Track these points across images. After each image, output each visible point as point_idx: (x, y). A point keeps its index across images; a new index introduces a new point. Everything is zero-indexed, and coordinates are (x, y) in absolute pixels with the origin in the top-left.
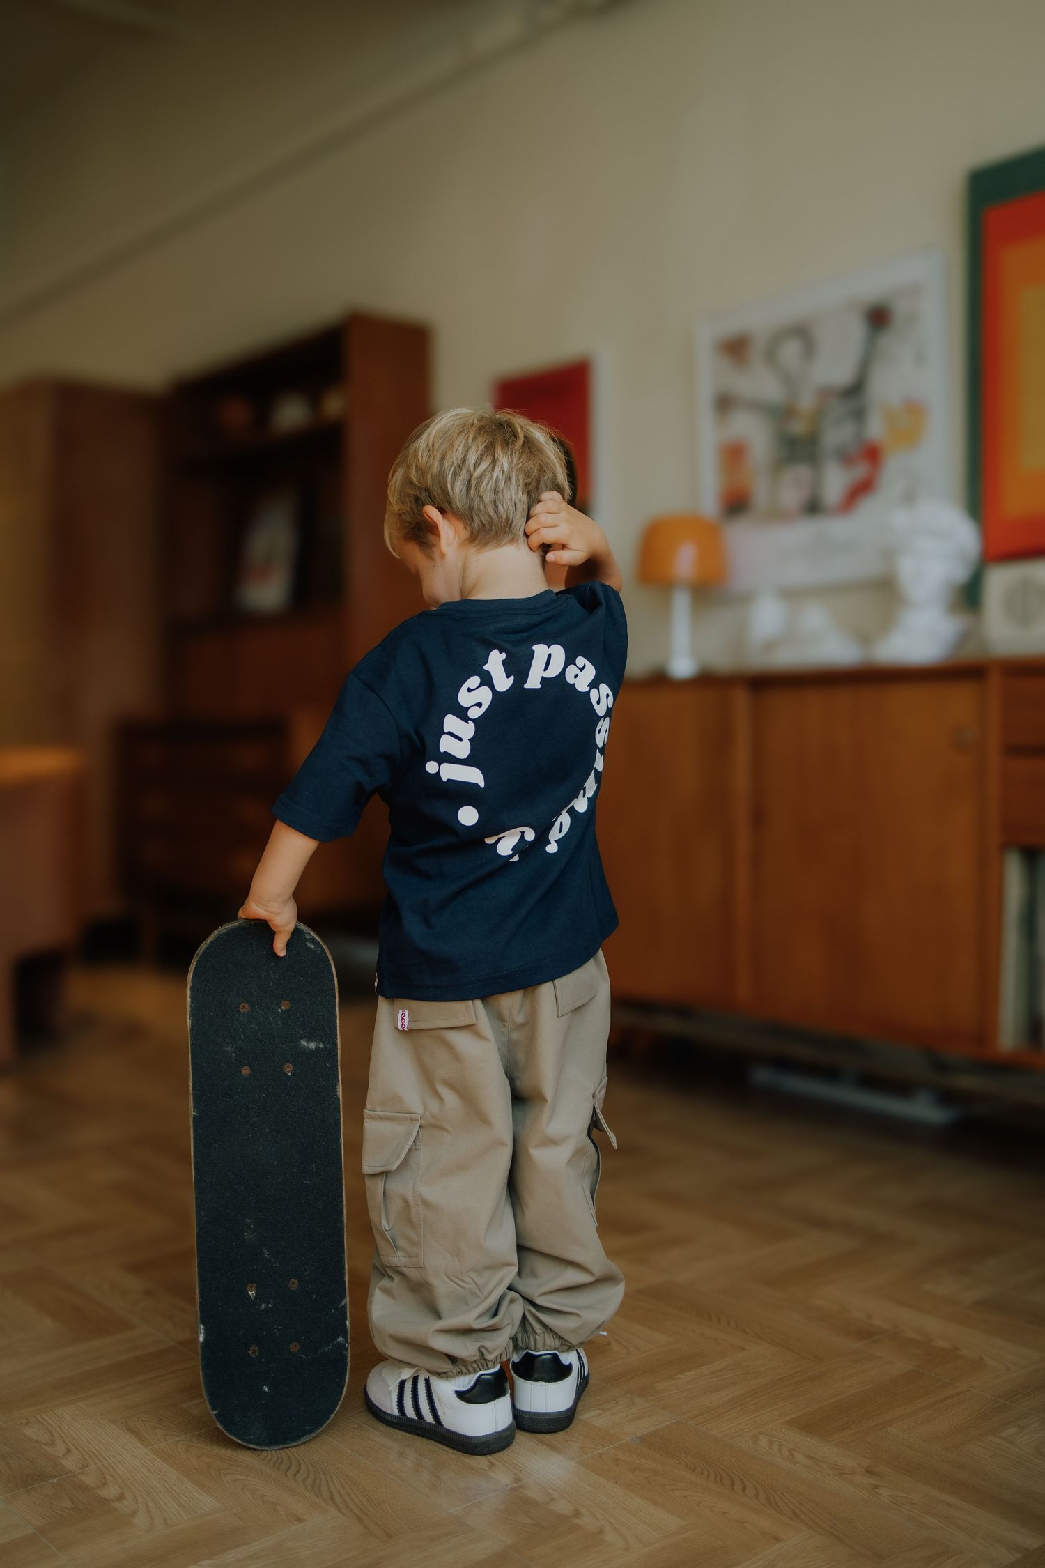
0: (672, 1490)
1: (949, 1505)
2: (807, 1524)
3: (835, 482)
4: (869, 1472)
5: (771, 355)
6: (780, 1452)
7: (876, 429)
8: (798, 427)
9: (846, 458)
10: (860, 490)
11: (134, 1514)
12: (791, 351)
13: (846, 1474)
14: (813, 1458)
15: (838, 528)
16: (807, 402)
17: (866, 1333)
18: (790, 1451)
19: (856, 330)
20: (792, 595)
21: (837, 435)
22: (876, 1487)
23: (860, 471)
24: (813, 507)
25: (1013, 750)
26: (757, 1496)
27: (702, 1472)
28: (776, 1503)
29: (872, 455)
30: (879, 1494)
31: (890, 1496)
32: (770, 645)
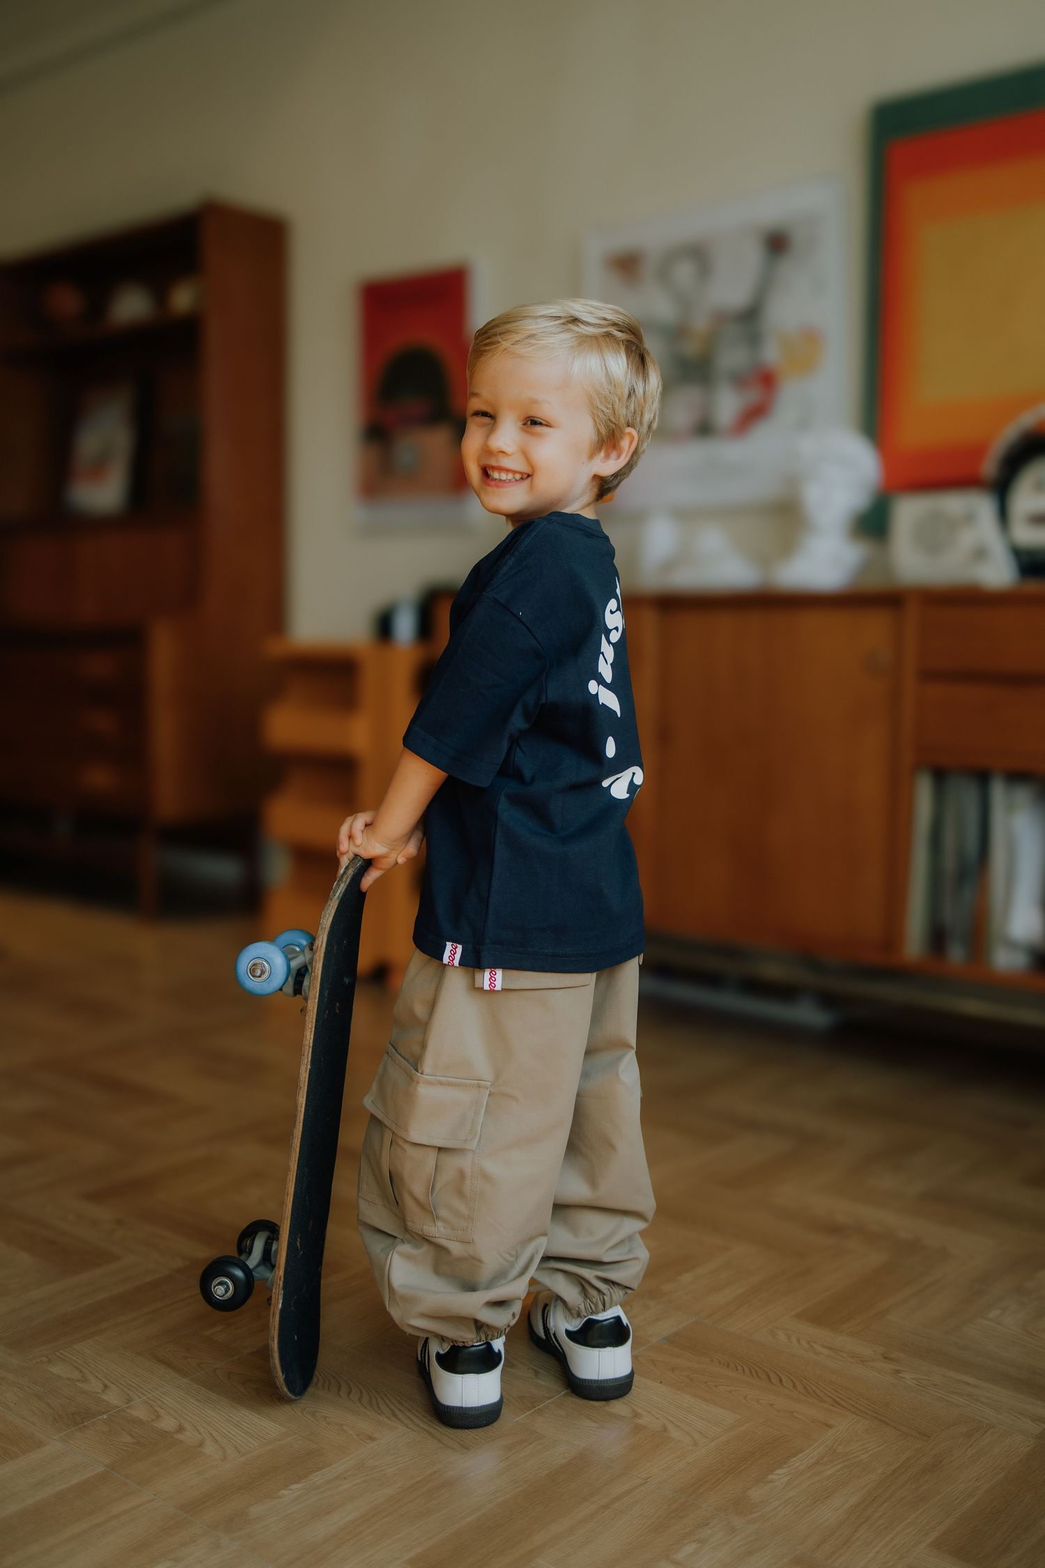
0: (716, 1386)
1: (969, 1384)
2: (850, 1410)
3: (728, 405)
4: (886, 1358)
5: (664, 273)
6: (800, 1344)
7: (772, 354)
8: (691, 348)
9: (739, 381)
10: (754, 415)
11: (201, 1444)
12: (684, 272)
13: (867, 1361)
14: (831, 1348)
15: (730, 451)
16: (700, 323)
17: (834, 1229)
18: (808, 1342)
19: (753, 255)
20: (686, 516)
21: (732, 358)
22: (898, 1371)
23: (753, 396)
24: (704, 429)
25: (928, 675)
26: (794, 1386)
27: (736, 1367)
28: (815, 1392)
29: (767, 380)
30: (903, 1378)
31: (913, 1379)
32: (668, 566)
